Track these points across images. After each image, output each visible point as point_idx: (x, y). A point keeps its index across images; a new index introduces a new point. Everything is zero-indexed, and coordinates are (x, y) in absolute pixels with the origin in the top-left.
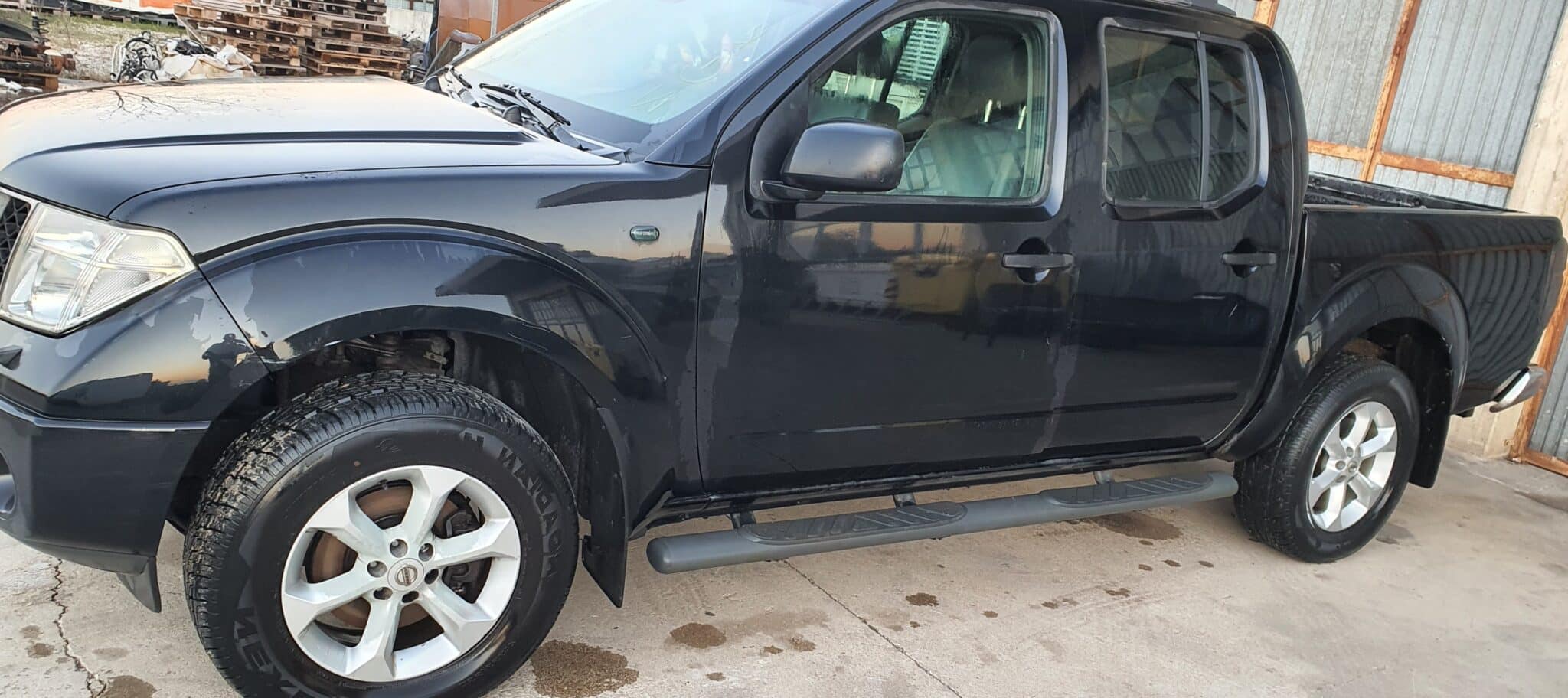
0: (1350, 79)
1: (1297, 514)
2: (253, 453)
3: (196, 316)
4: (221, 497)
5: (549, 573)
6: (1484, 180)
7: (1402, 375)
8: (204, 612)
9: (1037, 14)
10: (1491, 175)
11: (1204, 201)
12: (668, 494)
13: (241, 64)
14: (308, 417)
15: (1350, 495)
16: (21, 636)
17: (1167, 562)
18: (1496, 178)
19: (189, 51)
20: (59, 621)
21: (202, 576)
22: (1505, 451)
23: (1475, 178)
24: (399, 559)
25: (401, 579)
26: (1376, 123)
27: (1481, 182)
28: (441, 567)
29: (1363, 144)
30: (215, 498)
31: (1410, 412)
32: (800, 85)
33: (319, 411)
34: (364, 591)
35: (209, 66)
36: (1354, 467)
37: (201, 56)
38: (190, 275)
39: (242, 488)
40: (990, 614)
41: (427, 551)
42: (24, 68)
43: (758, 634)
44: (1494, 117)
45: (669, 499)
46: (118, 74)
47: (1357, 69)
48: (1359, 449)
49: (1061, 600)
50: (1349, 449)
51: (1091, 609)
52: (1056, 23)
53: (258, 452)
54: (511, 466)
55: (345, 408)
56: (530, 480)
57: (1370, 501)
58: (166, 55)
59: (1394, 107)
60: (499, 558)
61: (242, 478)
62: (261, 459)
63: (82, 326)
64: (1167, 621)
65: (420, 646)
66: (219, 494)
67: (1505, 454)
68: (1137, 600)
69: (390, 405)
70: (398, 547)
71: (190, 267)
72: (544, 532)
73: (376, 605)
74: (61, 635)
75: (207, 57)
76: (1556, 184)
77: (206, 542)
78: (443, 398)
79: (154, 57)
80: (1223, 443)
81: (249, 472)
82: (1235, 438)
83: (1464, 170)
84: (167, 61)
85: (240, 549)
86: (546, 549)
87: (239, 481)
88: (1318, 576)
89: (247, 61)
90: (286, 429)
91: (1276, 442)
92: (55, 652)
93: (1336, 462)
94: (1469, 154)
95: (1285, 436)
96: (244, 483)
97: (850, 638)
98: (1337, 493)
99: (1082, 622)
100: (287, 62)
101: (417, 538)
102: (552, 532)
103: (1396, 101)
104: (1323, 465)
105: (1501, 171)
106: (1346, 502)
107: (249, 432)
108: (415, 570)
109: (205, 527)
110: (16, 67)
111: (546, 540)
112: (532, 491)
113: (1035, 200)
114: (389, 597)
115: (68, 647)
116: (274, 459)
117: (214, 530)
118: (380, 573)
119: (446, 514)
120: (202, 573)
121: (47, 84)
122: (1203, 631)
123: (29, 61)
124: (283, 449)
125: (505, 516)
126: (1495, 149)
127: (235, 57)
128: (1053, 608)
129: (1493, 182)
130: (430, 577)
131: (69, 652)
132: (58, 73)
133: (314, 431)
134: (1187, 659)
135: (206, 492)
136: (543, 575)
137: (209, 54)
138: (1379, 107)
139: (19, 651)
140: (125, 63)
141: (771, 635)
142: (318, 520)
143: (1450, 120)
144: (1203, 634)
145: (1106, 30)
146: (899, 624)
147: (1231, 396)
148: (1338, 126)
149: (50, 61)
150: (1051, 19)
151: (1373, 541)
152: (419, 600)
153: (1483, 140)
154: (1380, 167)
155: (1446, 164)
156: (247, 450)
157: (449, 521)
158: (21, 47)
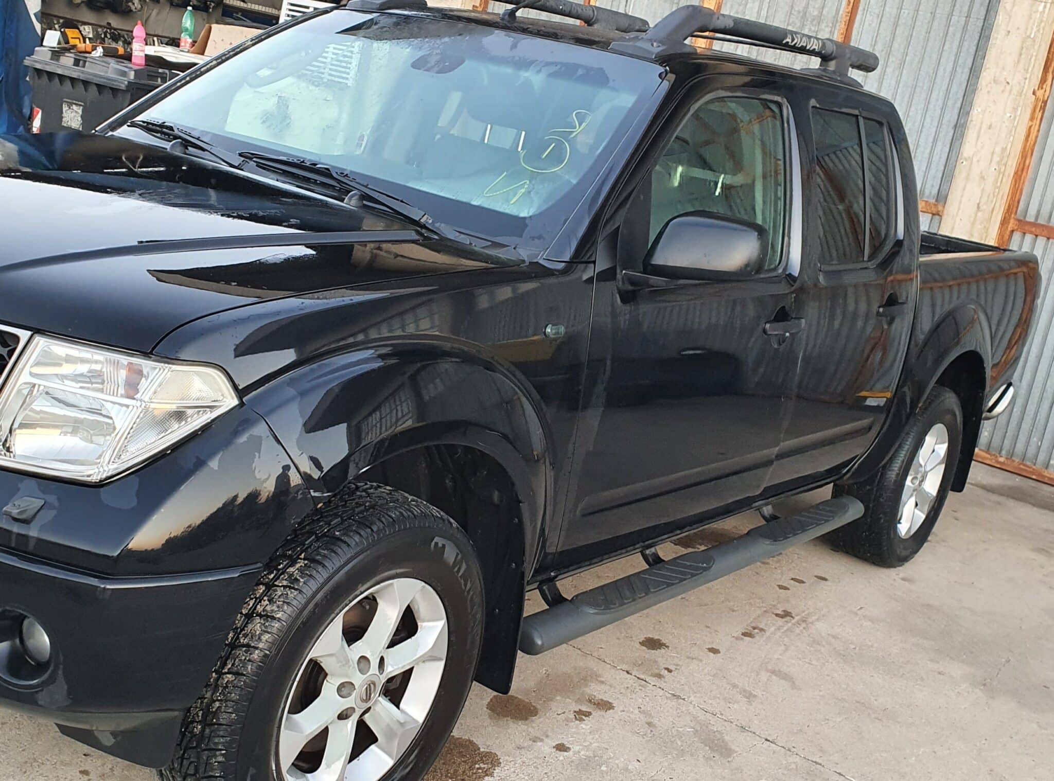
4: (237, 638)
9: (776, 99)
11: (867, 261)
17: (794, 580)
24: (363, 676)
25: (363, 696)
36: (922, 481)
38: (234, 410)
39: (265, 627)
40: (713, 650)
44: (918, 151)
48: (925, 465)
49: (751, 629)
50: (920, 465)
51: (779, 634)
52: (787, 107)
53: (270, 585)
54: (459, 570)
57: (927, 509)
61: (260, 615)
68: (803, 621)
70: (363, 663)
71: (234, 402)
76: (980, 214)
78: (415, 510)
82: (856, 465)
87: (257, 619)
98: (911, 504)
99: (783, 648)
108: (373, 687)
113: (780, 271)
117: (236, 674)
118: (347, 692)
125: (439, 618)
128: (750, 637)
133: (326, 557)
142: (316, 650)
146: (656, 671)
147: (867, 431)
150: (784, 102)
152: (370, 713)
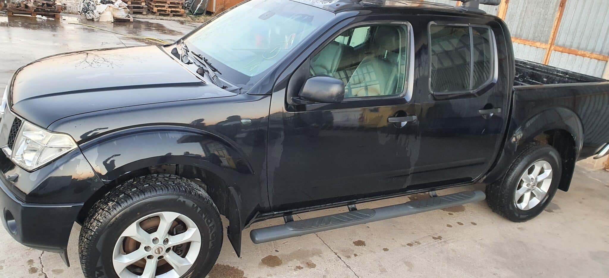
0: (542, 16)
1: (510, 205)
2: (101, 210)
3: (78, 165)
4: (90, 227)
5: (212, 247)
6: (596, 58)
7: (554, 150)
8: (84, 268)
9: (402, 23)
10: (599, 56)
11: (471, 90)
12: (258, 213)
13: (123, 7)
14: (121, 196)
15: (533, 195)
16: (27, 264)
17: (458, 223)
18: (601, 57)
19: (105, 3)
20: (41, 257)
21: (83, 255)
22: (602, 166)
23: (592, 57)
24: (156, 245)
25: (157, 252)
26: (552, 34)
27: (595, 58)
28: (172, 246)
29: (546, 42)
30: (88, 226)
31: (558, 163)
32: (307, 60)
33: (125, 194)
34: (144, 256)
35: (112, 8)
36: (534, 185)
37: (109, 5)
38: (76, 149)
39: (97, 224)
40: (386, 250)
41: (166, 241)
42: (48, 11)
43: (295, 260)
44: (601, 33)
45: (259, 215)
46: (81, 11)
47: (544, 12)
48: (536, 179)
49: (414, 242)
50: (532, 179)
51: (426, 246)
52: (410, 26)
53: (103, 210)
54: (197, 209)
55: (134, 193)
56: (204, 215)
57: (541, 198)
58: (97, 4)
59: (560, 27)
60: (193, 242)
61: (97, 220)
62: (104, 213)
63: (39, 168)
64: (456, 252)
65: (165, 273)
66: (89, 225)
67: (603, 168)
68: (445, 242)
69: (150, 191)
70: (155, 240)
71: (76, 146)
72: (210, 232)
73: (148, 261)
74: (41, 264)
75: (111, 5)
77: (85, 243)
78: (170, 187)
79: (93, 5)
80: (480, 179)
81: (99, 218)
82: (485, 177)
83: (588, 54)
84: (97, 7)
85: (97, 246)
86: (210, 238)
87: (96, 221)
88: (519, 228)
89: (125, 5)
90: (113, 201)
91: (502, 178)
92: (38, 271)
93: (526, 184)
94: (590, 47)
95: (505, 175)
96: (98, 222)
97: (330, 262)
98: (527, 195)
99: (422, 252)
100: (141, 4)
101: (162, 237)
102: (212, 233)
103: (560, 25)
104: (521, 185)
105: (603, 54)
106: (531, 198)
107: (101, 200)
108: (162, 249)
109: (84, 237)
110: (45, 11)
111: (211, 235)
112: (205, 218)
113: (401, 95)
114: (153, 258)
115: (43, 269)
116: (108, 214)
117: (87, 239)
118: (149, 250)
119: (173, 226)
120: (84, 254)
121: (56, 17)
122: (469, 256)
123: (49, 8)
124: (111, 209)
125: (195, 227)
126: (601, 45)
127: (121, 4)
128: (411, 246)
129: (600, 59)
130: (168, 250)
131: (43, 271)
132: (60, 13)
133: (122, 202)
134: (462, 269)
135: (85, 223)
136: (210, 248)
137: (112, 4)
138: (553, 28)
139: (26, 271)
140: (83, 8)
141: (300, 261)
142: (125, 234)
143: (583, 33)
144: (469, 257)
145: (431, 27)
146: (349, 255)
147: (482, 163)
148: (536, 35)
149: (57, 9)
150: (408, 25)
151: (544, 211)
152: (164, 258)
153: (596, 42)
154: (553, 51)
155: (580, 51)
156: (99, 208)
157: (175, 229)
158: (47, 4)
